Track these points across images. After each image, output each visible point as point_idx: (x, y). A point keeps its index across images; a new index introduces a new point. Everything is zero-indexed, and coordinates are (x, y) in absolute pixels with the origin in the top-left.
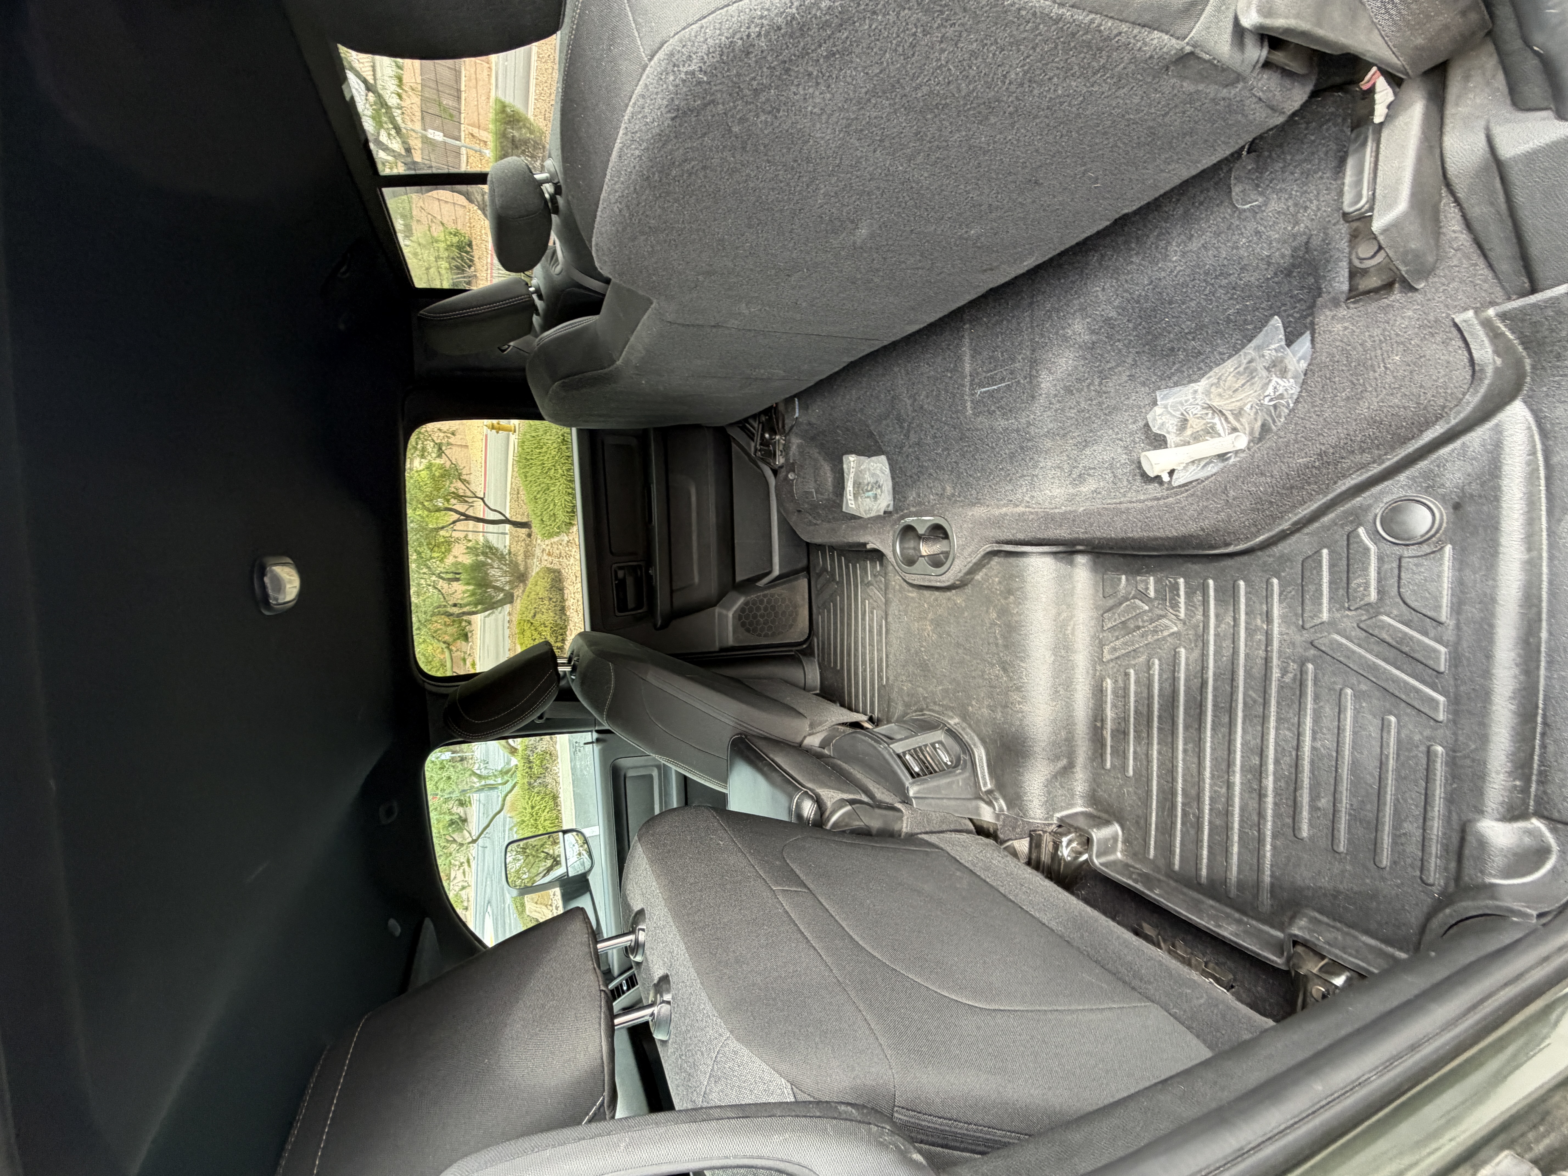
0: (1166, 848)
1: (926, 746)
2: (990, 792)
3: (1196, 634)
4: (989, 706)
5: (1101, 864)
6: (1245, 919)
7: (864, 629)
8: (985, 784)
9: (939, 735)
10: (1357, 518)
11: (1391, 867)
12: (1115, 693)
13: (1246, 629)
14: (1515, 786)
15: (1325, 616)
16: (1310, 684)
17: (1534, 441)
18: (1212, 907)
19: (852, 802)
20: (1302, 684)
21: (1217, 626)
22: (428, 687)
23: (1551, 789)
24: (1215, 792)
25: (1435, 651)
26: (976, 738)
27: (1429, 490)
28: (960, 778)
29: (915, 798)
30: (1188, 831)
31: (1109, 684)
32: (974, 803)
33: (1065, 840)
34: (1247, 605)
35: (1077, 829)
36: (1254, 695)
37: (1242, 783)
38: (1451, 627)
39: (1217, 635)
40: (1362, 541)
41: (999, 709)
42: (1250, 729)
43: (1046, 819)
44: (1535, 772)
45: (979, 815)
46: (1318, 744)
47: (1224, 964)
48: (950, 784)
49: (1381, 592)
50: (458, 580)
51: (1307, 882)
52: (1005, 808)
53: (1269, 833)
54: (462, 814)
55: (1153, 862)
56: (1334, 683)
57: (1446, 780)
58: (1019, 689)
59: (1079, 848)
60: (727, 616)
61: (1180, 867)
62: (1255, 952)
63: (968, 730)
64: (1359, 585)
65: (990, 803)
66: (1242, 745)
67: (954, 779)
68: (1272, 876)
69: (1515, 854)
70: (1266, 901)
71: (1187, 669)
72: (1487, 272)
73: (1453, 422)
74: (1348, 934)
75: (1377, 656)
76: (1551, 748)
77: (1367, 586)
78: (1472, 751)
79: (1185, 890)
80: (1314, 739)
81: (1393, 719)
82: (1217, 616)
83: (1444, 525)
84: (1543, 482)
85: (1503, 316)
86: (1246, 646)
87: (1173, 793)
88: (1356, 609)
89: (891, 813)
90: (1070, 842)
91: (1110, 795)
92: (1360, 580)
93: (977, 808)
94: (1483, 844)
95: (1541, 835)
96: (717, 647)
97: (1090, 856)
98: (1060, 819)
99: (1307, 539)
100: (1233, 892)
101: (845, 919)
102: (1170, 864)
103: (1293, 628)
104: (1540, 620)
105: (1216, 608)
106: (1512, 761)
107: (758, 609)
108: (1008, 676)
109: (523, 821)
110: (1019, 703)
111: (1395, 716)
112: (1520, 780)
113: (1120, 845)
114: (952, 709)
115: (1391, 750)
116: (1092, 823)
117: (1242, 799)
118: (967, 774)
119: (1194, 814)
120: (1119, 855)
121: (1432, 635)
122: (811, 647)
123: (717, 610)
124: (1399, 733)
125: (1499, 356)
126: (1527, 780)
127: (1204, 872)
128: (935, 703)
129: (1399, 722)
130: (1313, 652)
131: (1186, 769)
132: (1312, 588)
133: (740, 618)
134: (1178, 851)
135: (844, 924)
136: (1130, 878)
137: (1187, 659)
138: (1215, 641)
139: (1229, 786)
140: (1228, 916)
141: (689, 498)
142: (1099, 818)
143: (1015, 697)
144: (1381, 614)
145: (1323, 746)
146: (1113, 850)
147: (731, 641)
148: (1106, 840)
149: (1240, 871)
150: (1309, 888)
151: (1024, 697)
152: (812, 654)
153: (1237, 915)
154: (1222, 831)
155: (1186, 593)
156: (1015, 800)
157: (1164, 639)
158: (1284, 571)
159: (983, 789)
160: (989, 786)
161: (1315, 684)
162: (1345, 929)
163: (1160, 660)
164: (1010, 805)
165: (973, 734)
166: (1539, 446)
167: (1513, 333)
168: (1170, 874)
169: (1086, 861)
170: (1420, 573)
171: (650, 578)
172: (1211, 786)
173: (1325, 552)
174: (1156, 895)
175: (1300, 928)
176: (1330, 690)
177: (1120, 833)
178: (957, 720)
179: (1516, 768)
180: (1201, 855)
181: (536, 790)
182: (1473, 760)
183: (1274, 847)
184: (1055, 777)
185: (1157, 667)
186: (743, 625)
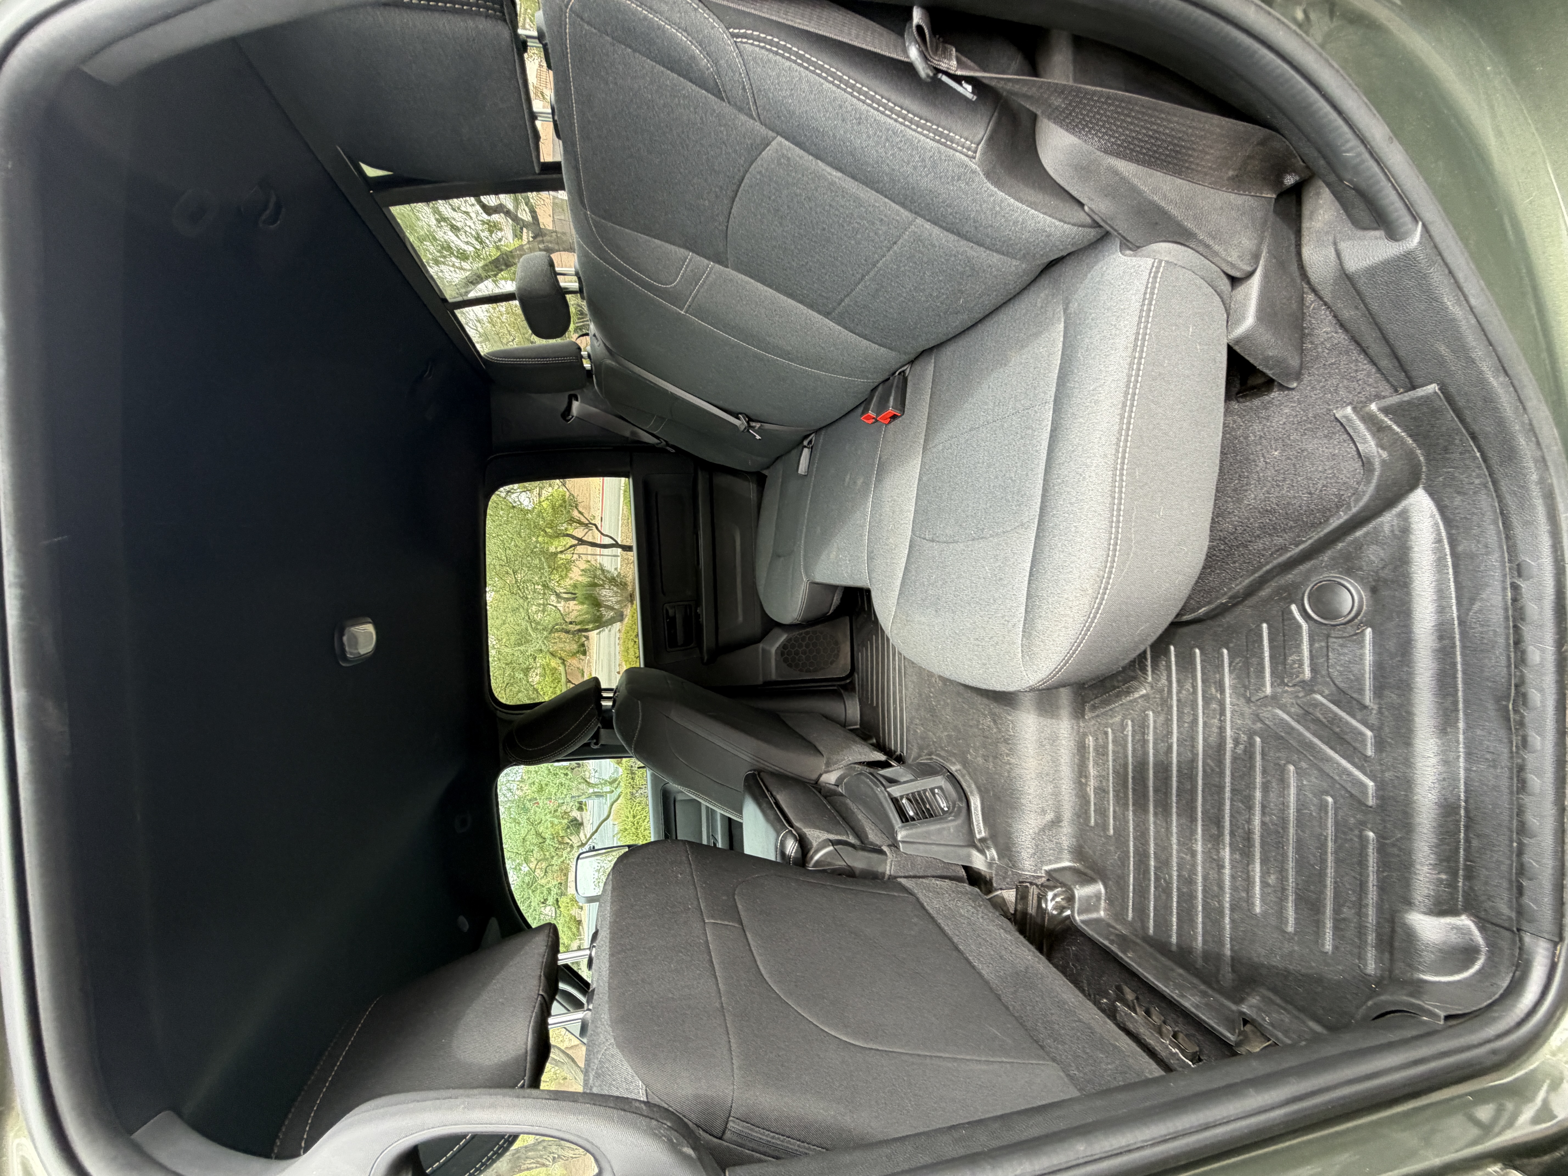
0: (1141, 910)
1: (925, 791)
2: (982, 840)
3: (1162, 698)
4: (983, 756)
5: (1083, 922)
6: (1210, 992)
7: (894, 669)
8: (980, 832)
9: (939, 781)
10: (1291, 594)
11: (1333, 953)
12: (1096, 750)
13: (1203, 696)
14: (1441, 881)
15: (1268, 690)
16: (1258, 757)
17: (1438, 530)
18: (1180, 975)
19: (834, 843)
20: (1252, 757)
21: (1179, 692)
22: (499, 714)
23: (1478, 886)
24: (1182, 858)
25: (1362, 734)
26: (973, 786)
27: (1349, 572)
28: (951, 824)
29: (903, 842)
30: (1160, 896)
31: (1090, 741)
32: (965, 851)
33: (1050, 895)
34: (1203, 673)
35: (1063, 885)
36: (1211, 764)
37: (1203, 852)
38: (1374, 712)
39: (1179, 701)
40: (1294, 618)
41: (991, 759)
42: (1209, 798)
43: (1035, 871)
44: (1461, 866)
45: (971, 862)
46: (1267, 819)
47: (1194, 1036)
48: (939, 831)
49: (1313, 670)
50: (574, 599)
51: (1262, 959)
52: (996, 857)
53: (1227, 905)
54: (579, 818)
55: (1131, 924)
56: (1279, 758)
57: (1378, 867)
58: (1006, 741)
59: (1064, 903)
60: (769, 652)
61: (1154, 932)
62: (1212, 1027)
63: (967, 777)
64: (1294, 662)
65: (982, 852)
66: (1202, 812)
67: (945, 825)
68: (1232, 950)
69: (1441, 951)
70: (1227, 976)
71: (1155, 733)
72: (1368, 367)
73: (1354, 510)
74: (1297, 1018)
75: (1314, 734)
76: (1475, 843)
77: (1301, 664)
78: (1397, 840)
79: (1158, 956)
80: (1263, 813)
81: (1330, 799)
82: (1178, 681)
83: (1365, 607)
84: (1451, 571)
85: (1386, 410)
86: (1204, 713)
87: (1146, 855)
88: (1294, 685)
89: (875, 856)
90: (1055, 896)
91: (1094, 853)
92: (1295, 657)
93: (969, 856)
94: (1410, 936)
95: (1470, 932)
96: (760, 680)
97: (1073, 912)
98: (1048, 873)
99: (1249, 611)
100: (1200, 962)
101: (761, 955)
102: (1145, 928)
103: (1242, 700)
104: (1457, 710)
105: (1177, 674)
106: (1435, 854)
107: (800, 646)
108: (997, 728)
109: (626, 829)
110: (1008, 755)
111: (1332, 796)
112: (1446, 873)
113: (1103, 904)
114: (954, 755)
115: (1330, 831)
116: (1076, 879)
117: (1203, 867)
118: (959, 822)
119: (1165, 880)
120: (1102, 913)
121: (1359, 717)
122: (852, 683)
123: (761, 645)
124: (1336, 814)
125: (1383, 448)
126: (1454, 874)
127: (1174, 939)
128: (942, 748)
129: (1335, 803)
130: (1259, 725)
131: (1157, 832)
132: (1254, 660)
133: (782, 654)
134: (1152, 915)
135: (758, 958)
136: (1107, 939)
137: (1155, 722)
138: (1178, 706)
139: (1193, 854)
140: (1195, 987)
141: (734, 542)
142: (1085, 874)
143: (1003, 748)
144: (1315, 692)
145: (1271, 821)
146: (1096, 909)
147: (774, 677)
148: (1089, 898)
149: (1205, 942)
150: (1263, 965)
151: (1010, 749)
152: (853, 689)
153: (1203, 987)
154: (1186, 898)
155: (1152, 657)
156: (1007, 851)
157: (1135, 700)
158: (1232, 642)
159: (978, 836)
160: (983, 834)
161: (1263, 758)
162: (1296, 1013)
163: (1132, 721)
164: (1001, 855)
165: (971, 781)
166: (1444, 534)
167: (1399, 426)
168: (1147, 939)
169: (1068, 917)
170: (1344, 654)
171: (698, 616)
172: (1178, 852)
173: (1265, 626)
174: (1128, 958)
175: (1250, 1007)
176: (1275, 764)
177: (1103, 891)
178: (958, 767)
179: (1441, 861)
180: (1171, 921)
181: (637, 800)
182: (1400, 849)
183: (1232, 921)
184: (1043, 830)
185: (1130, 728)
186: (786, 660)
